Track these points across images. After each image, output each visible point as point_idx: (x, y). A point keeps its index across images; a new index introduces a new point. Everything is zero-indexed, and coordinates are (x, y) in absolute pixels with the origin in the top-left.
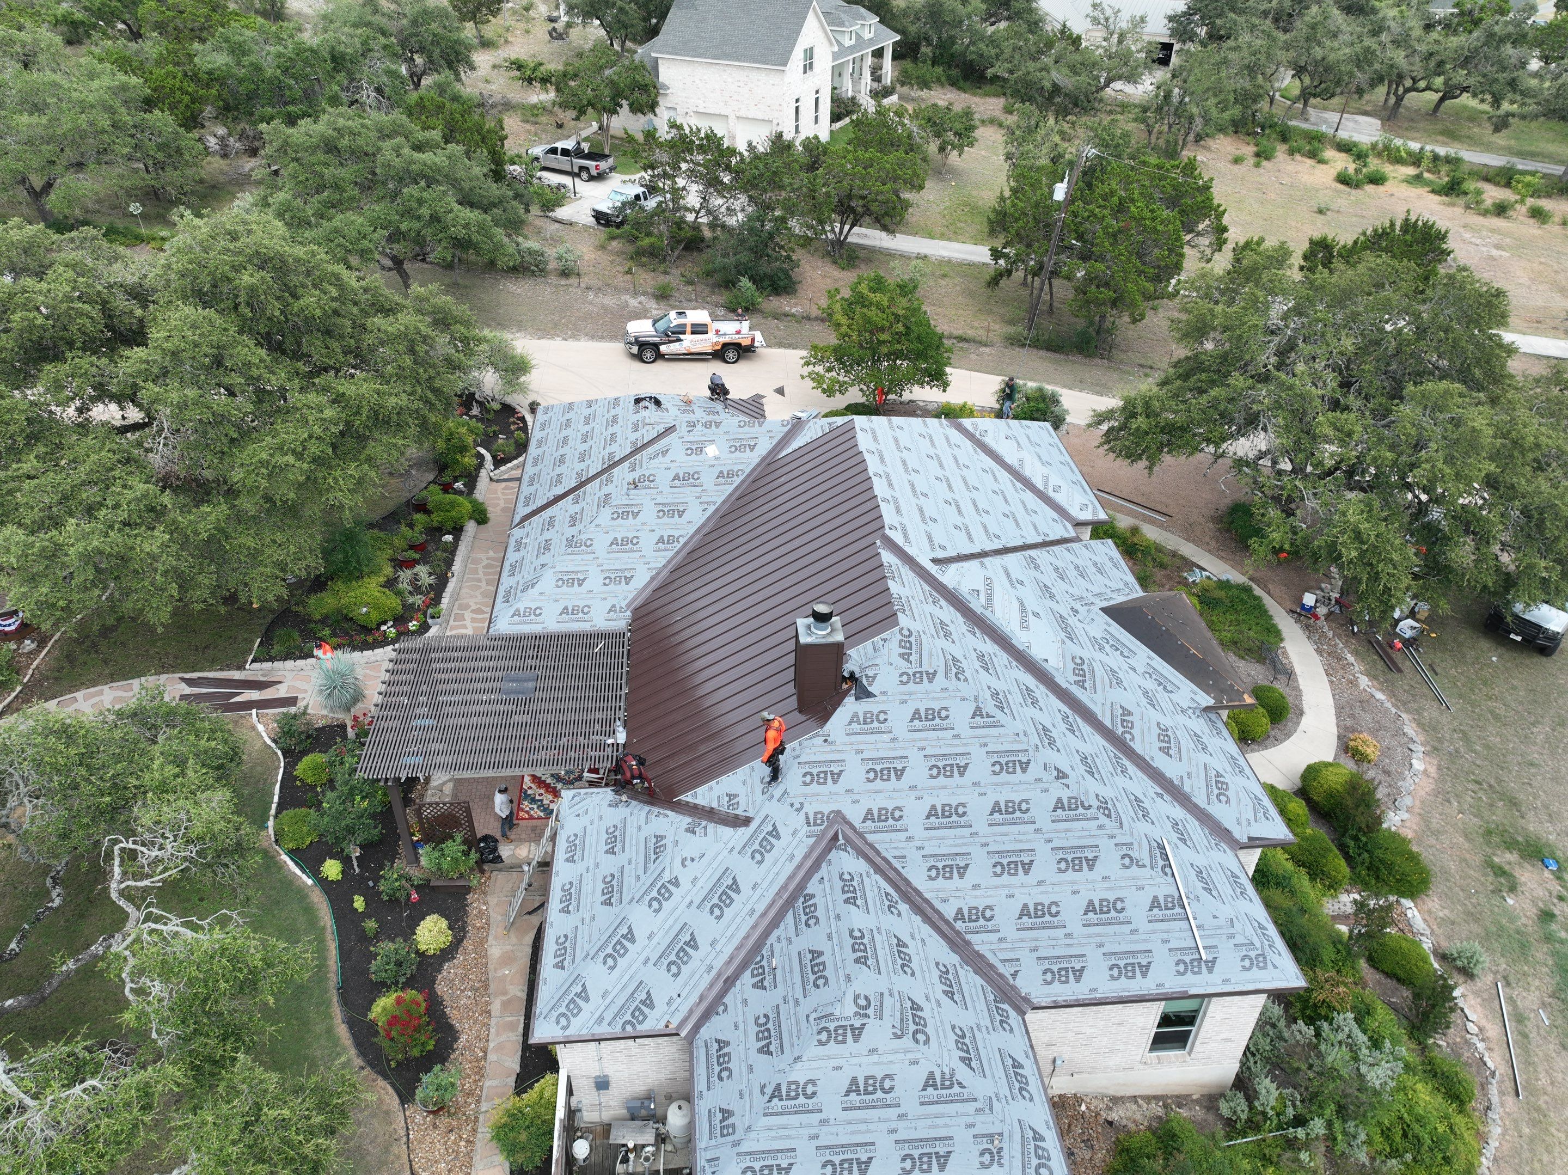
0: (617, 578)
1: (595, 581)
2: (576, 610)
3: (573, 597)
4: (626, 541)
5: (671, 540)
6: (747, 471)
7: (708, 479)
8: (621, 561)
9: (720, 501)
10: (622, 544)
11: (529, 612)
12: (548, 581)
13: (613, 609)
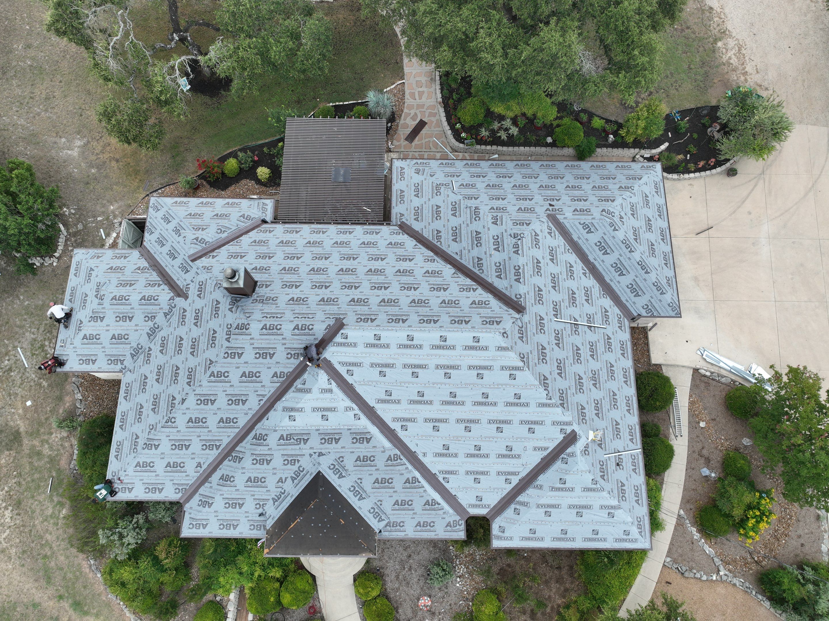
0: (418, 214)
1: (417, 202)
2: (402, 197)
3: (409, 194)
4: (438, 213)
5: (439, 238)
6: (482, 276)
7: (476, 252)
8: (427, 213)
9: (463, 262)
10: (437, 212)
11: (402, 174)
12: (417, 178)
13: (402, 215)
